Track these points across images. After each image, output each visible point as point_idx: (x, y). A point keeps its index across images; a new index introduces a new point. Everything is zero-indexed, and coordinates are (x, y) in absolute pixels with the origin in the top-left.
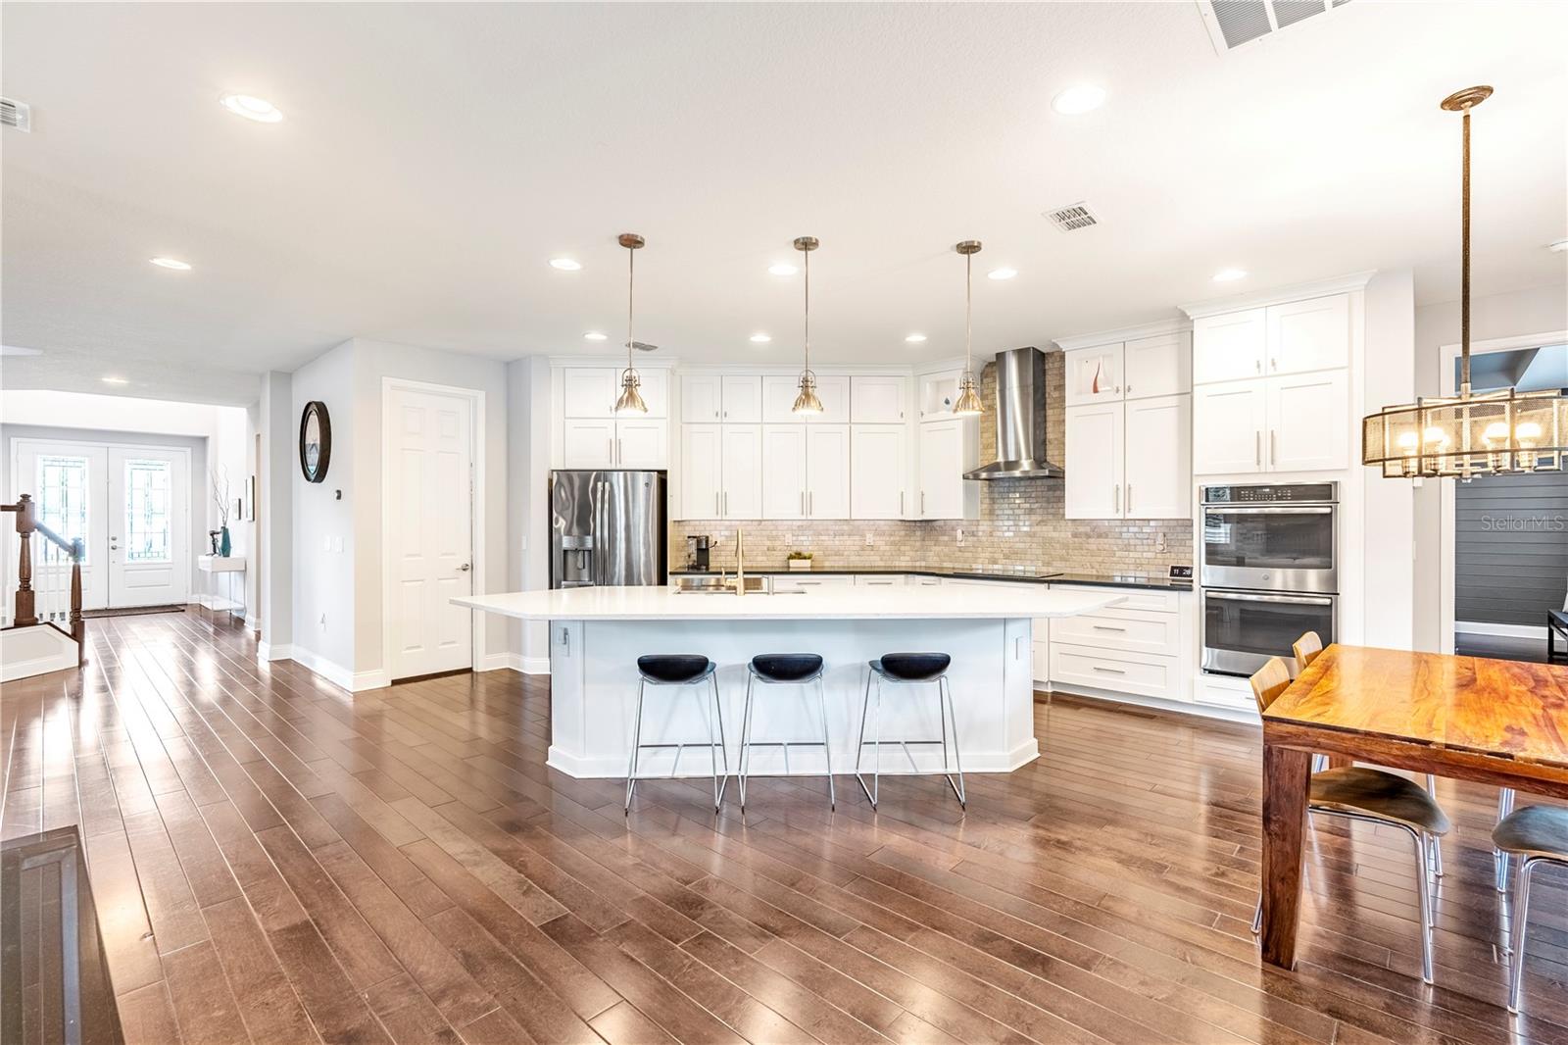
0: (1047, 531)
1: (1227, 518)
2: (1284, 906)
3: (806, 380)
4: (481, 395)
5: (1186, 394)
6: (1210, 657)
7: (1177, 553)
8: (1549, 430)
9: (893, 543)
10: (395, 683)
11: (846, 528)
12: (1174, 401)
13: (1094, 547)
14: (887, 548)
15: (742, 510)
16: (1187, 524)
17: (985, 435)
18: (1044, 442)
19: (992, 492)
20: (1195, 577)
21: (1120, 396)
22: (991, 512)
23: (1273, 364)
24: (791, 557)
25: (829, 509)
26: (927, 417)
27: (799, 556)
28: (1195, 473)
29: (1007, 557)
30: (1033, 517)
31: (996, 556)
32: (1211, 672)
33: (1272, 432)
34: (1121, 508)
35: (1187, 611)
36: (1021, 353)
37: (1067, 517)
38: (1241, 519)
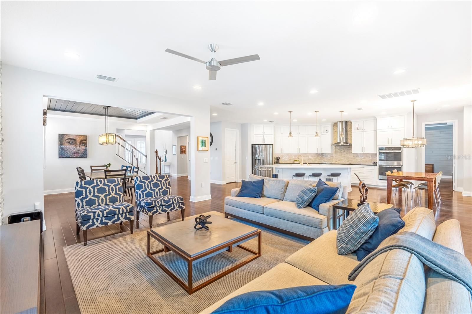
0: (348, 155)
1: (384, 153)
2: (389, 196)
3: (317, 132)
4: (238, 131)
5: (376, 131)
6: (380, 177)
7: (374, 159)
8: (423, 142)
9: (315, 158)
10: (227, 183)
11: (305, 155)
12: (373, 132)
13: (357, 158)
14: (313, 159)
15: (286, 152)
16: (376, 154)
17: (335, 137)
18: (347, 138)
19: (336, 148)
20: (377, 163)
21: (363, 131)
22: (336, 152)
23: (391, 126)
24: (295, 161)
25: (302, 151)
26: (323, 133)
27: (296, 161)
28: (377, 145)
29: (339, 160)
30: (345, 153)
31: (337, 160)
32: (380, 180)
33: (391, 138)
34: (363, 151)
35: (376, 169)
36: (342, 122)
37: (352, 153)
38: (387, 153)
